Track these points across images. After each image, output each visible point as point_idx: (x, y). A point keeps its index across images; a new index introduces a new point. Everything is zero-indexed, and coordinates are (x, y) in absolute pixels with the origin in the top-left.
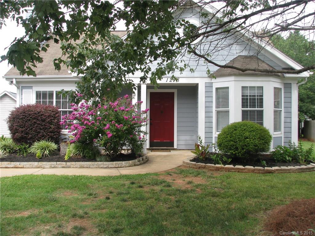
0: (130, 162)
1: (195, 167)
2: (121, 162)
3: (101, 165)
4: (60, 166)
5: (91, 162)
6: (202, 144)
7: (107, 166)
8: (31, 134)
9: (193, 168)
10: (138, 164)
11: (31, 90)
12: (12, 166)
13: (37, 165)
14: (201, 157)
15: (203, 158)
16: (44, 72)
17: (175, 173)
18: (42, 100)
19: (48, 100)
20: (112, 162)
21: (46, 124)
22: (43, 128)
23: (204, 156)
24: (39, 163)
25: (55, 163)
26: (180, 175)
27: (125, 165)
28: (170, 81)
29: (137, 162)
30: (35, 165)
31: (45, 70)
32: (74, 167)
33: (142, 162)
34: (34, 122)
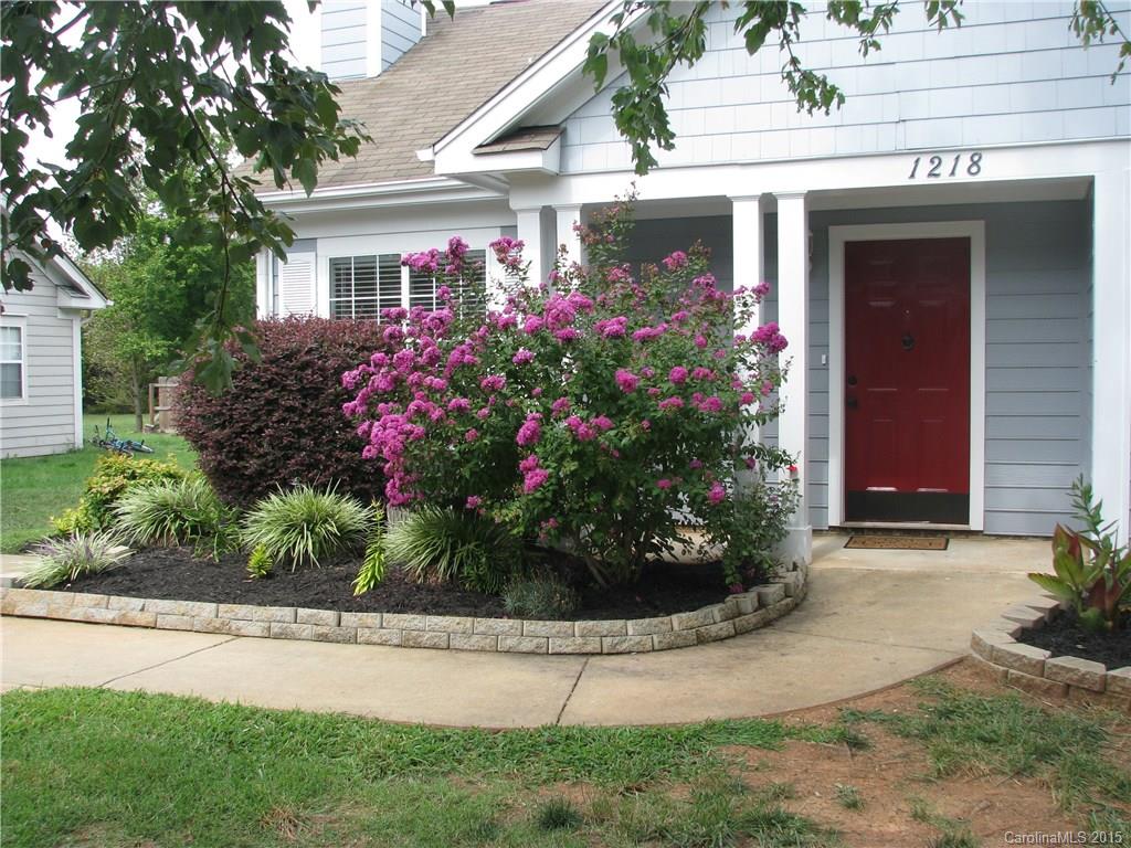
0: (678, 621)
1: (1038, 680)
2: (619, 623)
3: (507, 635)
4: (308, 631)
5: (457, 619)
6: (1100, 528)
7: (536, 641)
8: (260, 456)
9: (1029, 687)
10: (724, 633)
11: (309, 256)
12: (109, 616)
13: (213, 615)
14: (1091, 613)
15: (1103, 615)
16: (359, 170)
17: (895, 725)
18: (353, 299)
19: (378, 297)
20: (568, 623)
21: (324, 410)
22: (312, 429)
23: (1108, 604)
24: (223, 607)
25: (288, 612)
26: (919, 744)
27: (638, 639)
28: (931, 174)
29: (718, 619)
30: (204, 614)
31: (365, 164)
32: (375, 638)
33: (752, 619)
34: (269, 402)
